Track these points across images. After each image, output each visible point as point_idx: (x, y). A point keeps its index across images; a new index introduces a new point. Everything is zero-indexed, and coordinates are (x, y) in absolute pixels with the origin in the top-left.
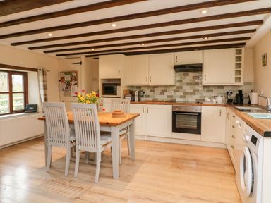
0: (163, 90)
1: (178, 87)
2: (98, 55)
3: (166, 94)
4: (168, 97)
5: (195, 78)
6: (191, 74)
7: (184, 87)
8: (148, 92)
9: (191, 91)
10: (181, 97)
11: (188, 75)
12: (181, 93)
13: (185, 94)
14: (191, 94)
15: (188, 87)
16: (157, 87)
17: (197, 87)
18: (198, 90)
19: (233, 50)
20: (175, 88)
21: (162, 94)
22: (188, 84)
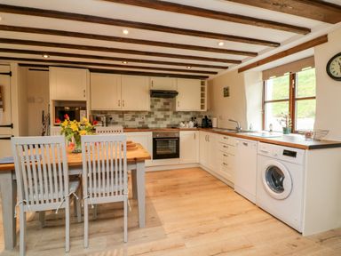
0: (133, 116)
1: (149, 113)
2: (47, 66)
3: (138, 120)
4: (140, 123)
5: (165, 104)
6: (162, 100)
7: (156, 113)
8: (116, 118)
9: (163, 117)
10: (153, 123)
11: (159, 101)
12: (152, 119)
13: (157, 119)
14: (163, 120)
15: (160, 113)
16: (127, 112)
17: (168, 113)
18: (168, 116)
19: (199, 81)
20: (147, 114)
21: (133, 120)
22: (159, 110)
